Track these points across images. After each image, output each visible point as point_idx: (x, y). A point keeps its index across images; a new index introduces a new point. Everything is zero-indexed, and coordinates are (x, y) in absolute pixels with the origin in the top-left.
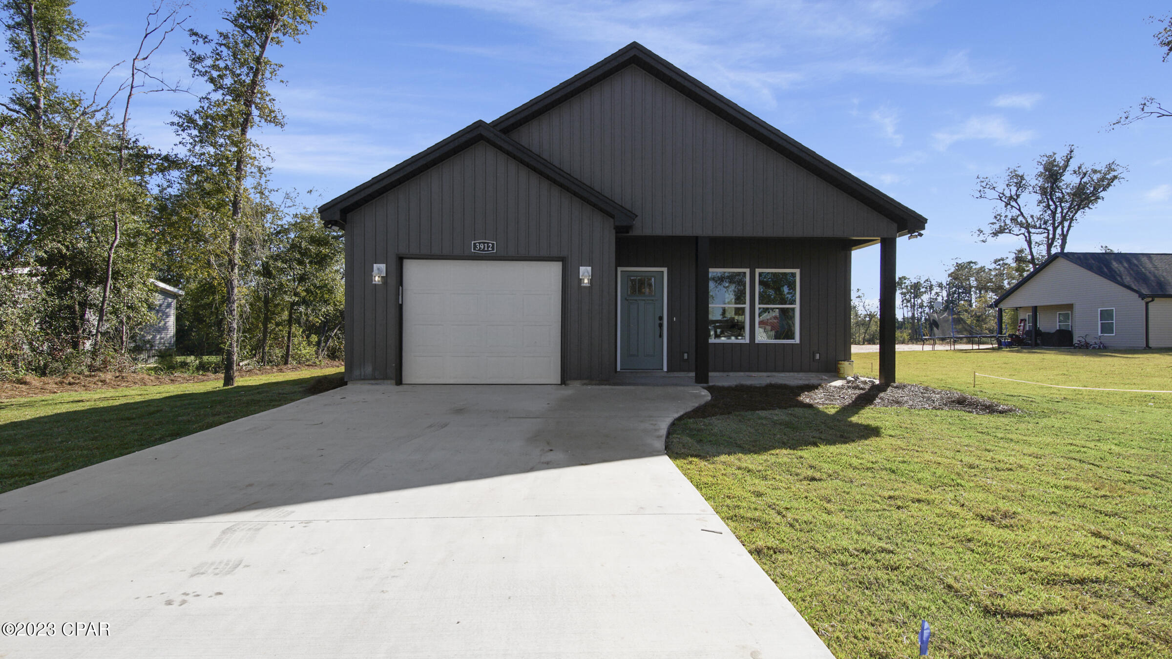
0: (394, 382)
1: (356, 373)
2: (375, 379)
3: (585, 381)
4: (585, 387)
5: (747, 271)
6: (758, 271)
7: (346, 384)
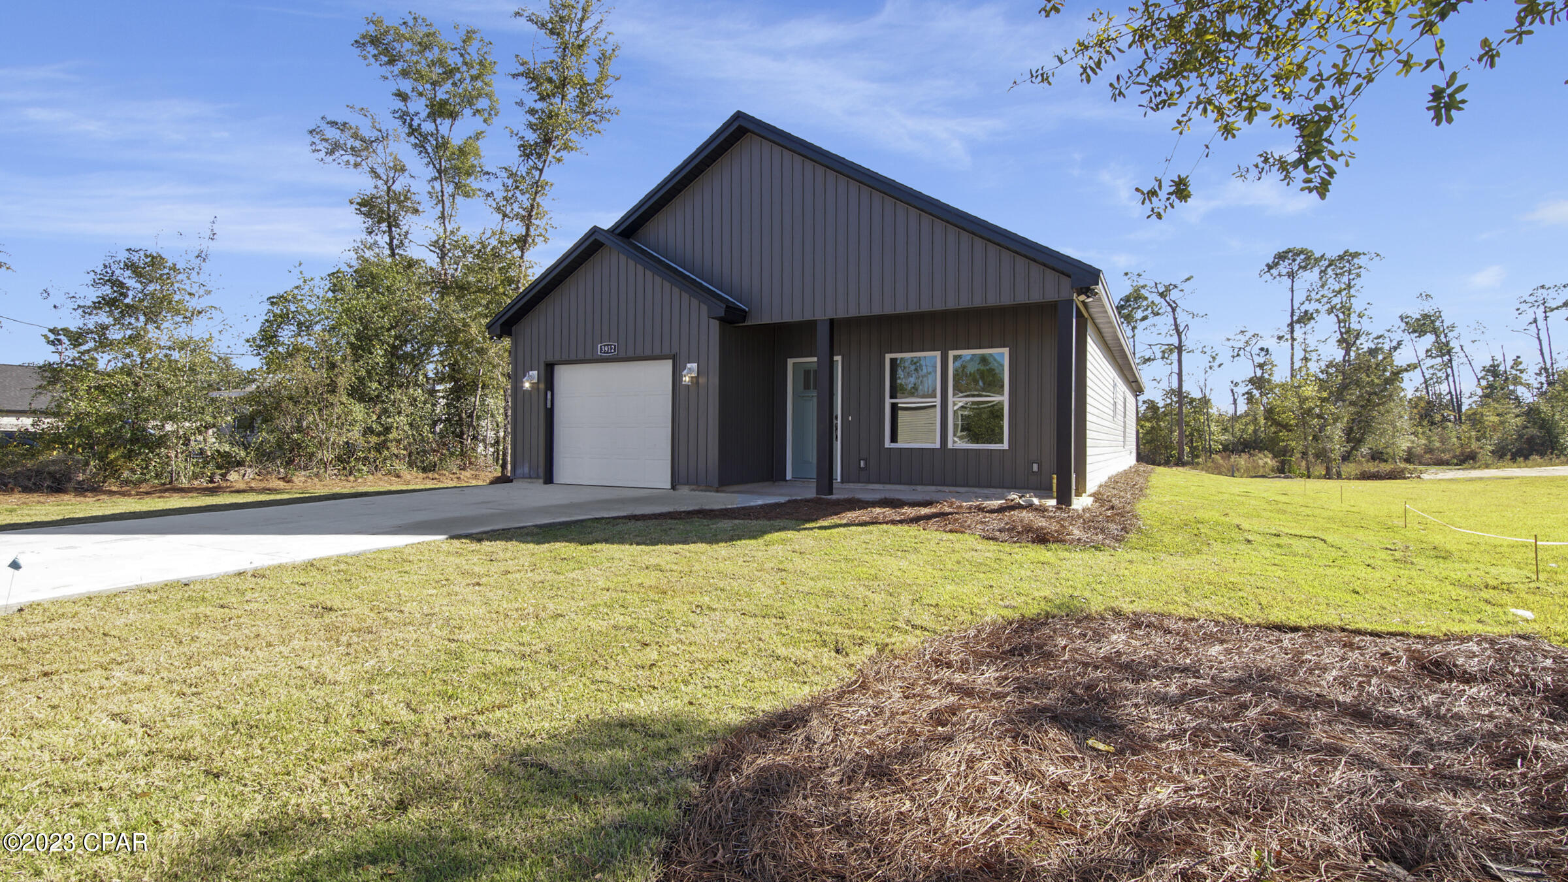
0: (541, 481)
1: (519, 471)
2: (530, 477)
3: (694, 487)
4: (693, 493)
5: (938, 354)
6: (951, 353)
7: (511, 481)
